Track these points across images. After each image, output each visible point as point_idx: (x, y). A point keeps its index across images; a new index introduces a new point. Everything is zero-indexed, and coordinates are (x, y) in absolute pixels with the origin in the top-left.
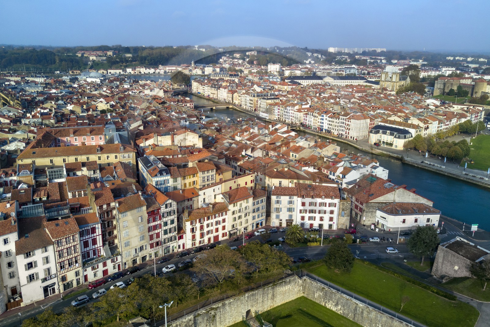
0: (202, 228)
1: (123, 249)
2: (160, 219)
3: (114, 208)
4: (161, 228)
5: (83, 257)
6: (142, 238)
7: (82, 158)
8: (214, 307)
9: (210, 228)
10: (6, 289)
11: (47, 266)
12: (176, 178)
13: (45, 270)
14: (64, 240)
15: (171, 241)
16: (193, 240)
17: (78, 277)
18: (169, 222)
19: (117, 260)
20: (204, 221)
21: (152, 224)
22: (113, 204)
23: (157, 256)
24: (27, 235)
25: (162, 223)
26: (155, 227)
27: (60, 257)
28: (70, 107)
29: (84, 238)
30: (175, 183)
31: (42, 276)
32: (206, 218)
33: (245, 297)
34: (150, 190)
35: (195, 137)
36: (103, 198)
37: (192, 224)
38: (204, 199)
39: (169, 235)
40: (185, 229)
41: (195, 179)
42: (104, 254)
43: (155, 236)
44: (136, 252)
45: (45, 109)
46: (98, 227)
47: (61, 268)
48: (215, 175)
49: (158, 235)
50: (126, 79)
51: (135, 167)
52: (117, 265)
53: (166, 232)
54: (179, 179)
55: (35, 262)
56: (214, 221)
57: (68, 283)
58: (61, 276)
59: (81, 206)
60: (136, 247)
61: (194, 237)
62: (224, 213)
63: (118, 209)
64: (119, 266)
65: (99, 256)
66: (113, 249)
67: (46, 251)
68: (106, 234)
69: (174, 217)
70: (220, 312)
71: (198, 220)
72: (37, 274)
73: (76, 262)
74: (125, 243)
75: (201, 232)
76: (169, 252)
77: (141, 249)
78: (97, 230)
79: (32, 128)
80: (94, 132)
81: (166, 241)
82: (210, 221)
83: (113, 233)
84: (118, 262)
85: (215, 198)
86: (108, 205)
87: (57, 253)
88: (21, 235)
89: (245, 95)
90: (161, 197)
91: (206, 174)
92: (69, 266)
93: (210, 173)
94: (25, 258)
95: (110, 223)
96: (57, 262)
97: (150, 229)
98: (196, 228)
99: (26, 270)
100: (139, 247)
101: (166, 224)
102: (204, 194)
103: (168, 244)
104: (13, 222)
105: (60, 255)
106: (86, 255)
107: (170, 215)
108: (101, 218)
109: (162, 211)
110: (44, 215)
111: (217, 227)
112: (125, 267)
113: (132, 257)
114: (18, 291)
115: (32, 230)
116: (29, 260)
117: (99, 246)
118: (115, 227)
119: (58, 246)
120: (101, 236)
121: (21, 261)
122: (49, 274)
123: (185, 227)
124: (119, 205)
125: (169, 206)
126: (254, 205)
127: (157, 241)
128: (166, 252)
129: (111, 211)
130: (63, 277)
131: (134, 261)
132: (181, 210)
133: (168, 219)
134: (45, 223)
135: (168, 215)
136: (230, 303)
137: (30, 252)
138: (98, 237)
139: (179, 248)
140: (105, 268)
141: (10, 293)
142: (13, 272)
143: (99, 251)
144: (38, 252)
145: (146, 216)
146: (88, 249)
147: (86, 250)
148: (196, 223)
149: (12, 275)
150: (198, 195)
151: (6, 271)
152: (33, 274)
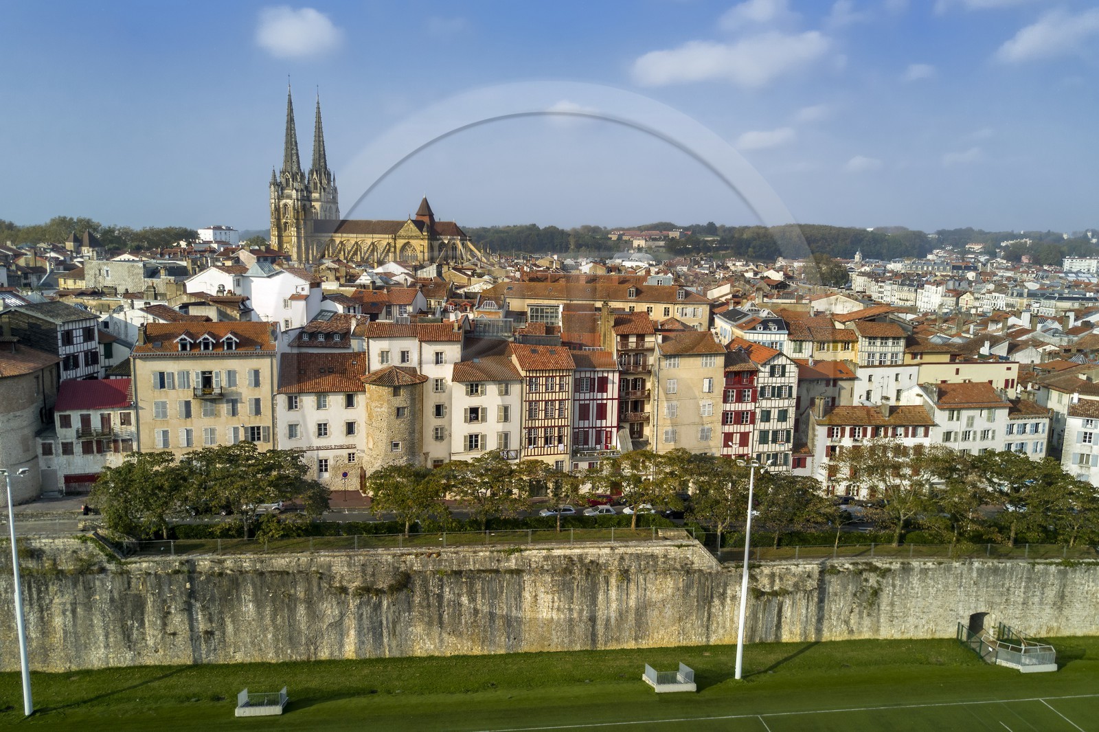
1: (660, 446)
2: (754, 400)
3: (652, 350)
4: (753, 422)
5: (575, 438)
6: (706, 435)
8: (879, 564)
10: (426, 458)
11: (504, 427)
12: (801, 342)
13: (500, 436)
14: (542, 381)
15: (775, 464)
16: (830, 479)
18: (774, 414)
20: (865, 435)
21: (733, 407)
22: (649, 340)
24: (476, 360)
25: (758, 411)
26: (740, 418)
27: (530, 416)
29: (582, 396)
30: (797, 355)
31: (492, 445)
32: (869, 430)
34: (736, 347)
36: (632, 325)
37: (830, 434)
38: (868, 393)
39: (770, 448)
40: (814, 445)
41: (848, 354)
42: (619, 446)
43: (737, 438)
46: (614, 378)
47: (530, 444)
48: (900, 356)
49: (744, 439)
53: (764, 437)
54: (808, 347)
55: (484, 410)
56: (890, 442)
58: (527, 459)
61: (833, 472)
62: (921, 431)
63: (661, 349)
65: (607, 447)
66: (639, 443)
67: (507, 393)
68: (627, 403)
69: (789, 404)
71: (848, 429)
72: (484, 437)
73: (560, 441)
74: (667, 433)
75: (854, 464)
78: (610, 386)
82: (880, 440)
83: (642, 410)
85: (898, 396)
86: (641, 337)
87: (526, 406)
88: (466, 354)
90: (761, 352)
91: (878, 348)
92: (546, 442)
93: (890, 347)
94: (467, 394)
95: (638, 384)
96: (524, 426)
97: (726, 418)
98: (842, 448)
99: (465, 421)
101: (766, 416)
102: (870, 380)
104: (456, 327)
105: (530, 411)
106: (581, 437)
107: (779, 396)
108: (621, 364)
109: (761, 380)
110: (511, 339)
116: (475, 401)
117: (609, 425)
118: (649, 394)
119: (530, 390)
120: (616, 402)
121: (460, 401)
122: (506, 446)
123: (813, 439)
124: (663, 342)
125: (778, 371)
126: (1011, 432)
127: (741, 453)
129: (645, 356)
133: (774, 405)
134: (512, 345)
135: (773, 395)
137: (477, 386)
138: (609, 402)
142: (442, 429)
143: (609, 437)
144: (492, 389)
145: (721, 382)
146: (586, 425)
147: (581, 425)
148: (843, 435)
149: (440, 435)
150: (854, 378)
151: (431, 422)
152: (477, 436)
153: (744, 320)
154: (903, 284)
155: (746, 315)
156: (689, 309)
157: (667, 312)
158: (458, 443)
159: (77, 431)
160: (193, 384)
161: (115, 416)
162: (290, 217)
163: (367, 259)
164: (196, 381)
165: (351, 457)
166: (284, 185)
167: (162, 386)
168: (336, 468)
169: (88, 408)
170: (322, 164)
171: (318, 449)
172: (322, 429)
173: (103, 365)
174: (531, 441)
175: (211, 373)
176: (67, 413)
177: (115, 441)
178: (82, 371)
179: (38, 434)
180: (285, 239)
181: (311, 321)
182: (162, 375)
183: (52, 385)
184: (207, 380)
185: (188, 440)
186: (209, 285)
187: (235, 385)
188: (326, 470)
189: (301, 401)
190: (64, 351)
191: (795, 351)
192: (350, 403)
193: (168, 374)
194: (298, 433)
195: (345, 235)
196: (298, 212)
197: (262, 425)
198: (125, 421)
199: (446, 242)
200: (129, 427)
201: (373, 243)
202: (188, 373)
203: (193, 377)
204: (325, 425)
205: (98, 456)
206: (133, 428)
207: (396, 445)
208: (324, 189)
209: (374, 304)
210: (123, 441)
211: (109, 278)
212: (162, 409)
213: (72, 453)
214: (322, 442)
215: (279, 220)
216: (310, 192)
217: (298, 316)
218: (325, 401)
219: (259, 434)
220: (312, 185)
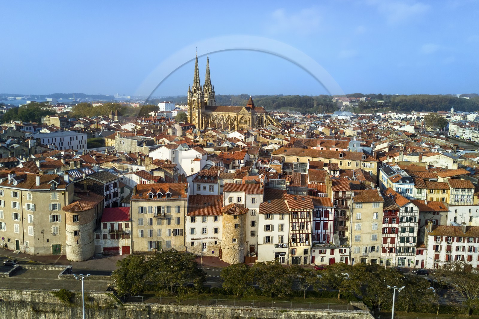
0: (449, 249)
1: (353, 243)
2: (398, 223)
3: (349, 198)
4: (397, 233)
5: (314, 238)
6: (375, 238)
7: (326, 161)
9: (460, 253)
10: (247, 244)
11: (281, 233)
12: (421, 189)
13: (279, 238)
14: (299, 213)
15: (408, 252)
16: (435, 260)
17: (306, 256)
18: (408, 229)
19: (345, 252)
20: (453, 241)
21: (387, 226)
22: (348, 194)
23: (389, 265)
24: (269, 201)
25: (399, 228)
26: (391, 231)
27: (293, 229)
28: (321, 129)
29: (317, 219)
30: (419, 195)
31: (276, 241)
32: (456, 238)
34: (388, 194)
35: (449, 161)
36: (340, 186)
37: (436, 239)
38: (455, 218)
39: (405, 245)
40: (427, 244)
41: (445, 195)
42: (334, 242)
43: (389, 240)
44: (366, 251)
45: (299, 128)
46: (332, 211)
47: (293, 241)
48: (472, 197)
49: (393, 241)
50: (375, 118)
51: (376, 178)
52: (345, 257)
53: (402, 240)
54: (425, 191)
55: (273, 226)
56: (467, 245)
57: (296, 258)
58: (291, 248)
59: (318, 191)
60: (367, 245)
61: (437, 257)
63: (354, 199)
64: (346, 259)
65: (328, 242)
66: (343, 240)
67: (283, 218)
68: (338, 222)
69: (415, 225)
71: (444, 238)
72: (272, 238)
73: (306, 240)
74: (356, 237)
75: (448, 254)
76: (403, 264)
77: (372, 249)
78: (330, 215)
79: (287, 138)
80: (339, 145)
81: (402, 250)
82: (461, 244)
83: (345, 225)
84: (346, 254)
85: (470, 221)
86: (344, 192)
87: (291, 224)
88: (265, 200)
90: (400, 201)
91: (460, 193)
92: (300, 241)
93: (466, 193)
94: (265, 219)
95: (343, 213)
96: (290, 233)
97: (384, 231)
98: (441, 246)
99: (264, 231)
100: (370, 246)
101: (403, 230)
102: (456, 212)
103: (404, 254)
104: (261, 185)
105: (293, 226)
106: (316, 237)
107: (410, 221)
108: (335, 205)
109: (401, 214)
110: (285, 190)
111: (470, 254)
112: (352, 264)
113: (362, 255)
114: (255, 250)
115: (274, 199)
116: (268, 222)
117: (329, 232)
118: (348, 218)
119: (293, 217)
120: (332, 222)
121: (262, 221)
122: (282, 242)
123: (427, 241)
124: (354, 195)
125: (409, 209)
127: (391, 246)
128: (400, 263)
129: (346, 201)
130: (293, 249)
131: (363, 260)
132: (423, 222)
133: (407, 225)
134: (285, 195)
135: (407, 221)
137: (269, 215)
138: (329, 222)
139: (417, 264)
140: (332, 256)
141: (249, 250)
142: (254, 231)
143: (329, 237)
144: (276, 217)
145: (382, 215)
146: (319, 232)
147: (316, 232)
148: (442, 240)
149: (253, 234)
150: (448, 211)
151: (250, 228)
152: (269, 237)
153: (394, 175)
155: (394, 173)
156: (368, 164)
157: (357, 165)
158: (261, 240)
159: (109, 230)
160: (153, 212)
161: (124, 224)
162: (195, 105)
163: (226, 123)
164: (154, 210)
165: (216, 242)
166: (194, 92)
167: (142, 212)
168: (209, 247)
169: (114, 221)
170: (209, 82)
171: (203, 239)
172: (204, 231)
173: (120, 196)
174: (293, 240)
175: (161, 207)
176: (106, 223)
177: (123, 234)
178: (112, 200)
179: (95, 230)
180: (193, 114)
181: (202, 170)
182: (142, 208)
183: (101, 208)
184: (159, 209)
185: (151, 234)
186: (162, 154)
187: (170, 212)
188: (206, 248)
189: (196, 219)
190: (106, 193)
191: (418, 193)
192: (216, 220)
193: (144, 207)
194: (195, 232)
195: (217, 112)
196: (199, 103)
197: (180, 229)
198: (127, 226)
199: (259, 116)
200: (128, 229)
201: (229, 116)
202: (152, 207)
203: (154, 209)
204: (206, 229)
205: (116, 240)
206: (130, 229)
207: (235, 240)
208: (210, 93)
209: (228, 159)
210: (126, 234)
211: (124, 145)
212: (141, 222)
213: (107, 239)
214: (204, 236)
215: (191, 106)
216: (204, 95)
217: (197, 167)
218: (206, 219)
219: (179, 232)
220: (204, 91)
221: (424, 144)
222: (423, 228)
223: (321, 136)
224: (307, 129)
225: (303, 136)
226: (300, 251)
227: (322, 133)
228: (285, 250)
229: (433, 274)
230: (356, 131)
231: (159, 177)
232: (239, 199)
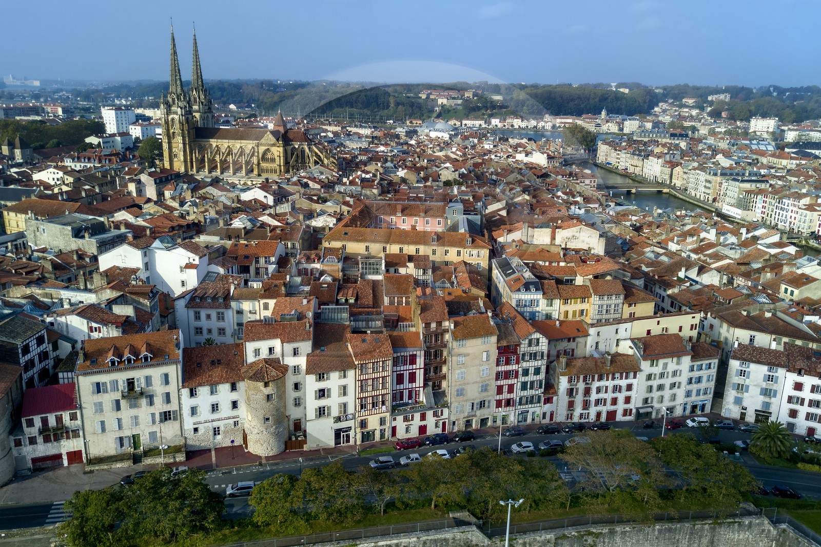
0: (587, 391)
1: (453, 399)
2: (518, 363)
3: (447, 331)
4: (517, 377)
5: (394, 398)
6: (485, 388)
7: (410, 249)
8: (594, 531)
9: (602, 395)
10: (289, 420)
11: (343, 399)
12: (552, 299)
13: (340, 405)
14: (370, 366)
15: (531, 402)
16: (569, 410)
17: (383, 427)
18: (532, 371)
19: (442, 415)
20: (593, 380)
21: (500, 369)
22: (446, 324)
23: (506, 423)
24: (323, 348)
25: (520, 370)
26: (507, 375)
27: (362, 390)
28: (401, 173)
29: (398, 369)
30: (549, 308)
31: (335, 412)
32: (596, 376)
33: (654, 530)
34: (506, 313)
35: (593, 235)
36: (433, 312)
37: (570, 381)
38: (597, 343)
39: (529, 393)
40: (558, 389)
41: (584, 306)
42: (424, 401)
43: (505, 389)
44: (472, 409)
45: (367, 173)
46: (421, 354)
47: (362, 408)
48: (621, 306)
49: (511, 389)
50: (489, 135)
51: (487, 273)
52: (441, 422)
53: (524, 386)
54: (557, 302)
55: (329, 390)
56: (610, 384)
57: (368, 433)
58: (360, 418)
59: (400, 319)
60: (474, 400)
61: (571, 405)
62: (632, 374)
63: (453, 333)
64: (444, 424)
65: (416, 401)
66: (438, 396)
67: (345, 377)
68: (430, 369)
69: (542, 364)
70: (604, 543)
71: (582, 377)
72: (329, 408)
74: (458, 391)
75: (585, 399)
76: (525, 420)
77: (482, 404)
78: (418, 360)
79: (348, 199)
80: (431, 212)
81: (524, 400)
82: (603, 383)
83: (441, 371)
84: (443, 417)
85: (617, 345)
86: (439, 324)
87: (358, 384)
88: (316, 345)
89: (697, 171)
90: (523, 326)
91: (606, 301)
92: (373, 406)
93: (614, 301)
94: (316, 381)
95: (438, 353)
96: (357, 397)
97: (498, 376)
98: (577, 389)
99: (316, 399)
100: (478, 401)
101: (526, 372)
102: (598, 335)
103: (527, 406)
104: (308, 325)
105: (362, 386)
106: (398, 396)
107: (535, 359)
108: (425, 343)
109: (522, 349)
110: (348, 323)
111: (615, 395)
112: (453, 429)
113: (466, 414)
114: (303, 427)
115: (330, 342)
116: (322, 385)
117: (417, 386)
118: (445, 360)
119: (361, 373)
120: (422, 370)
121: (311, 384)
122: (345, 412)
123: (558, 384)
124: (454, 327)
125: (535, 342)
126: (692, 370)
127: (509, 397)
128: (520, 419)
129: (442, 334)
130: (362, 421)
131: (468, 423)
132: (554, 353)
133: (531, 365)
134: (349, 335)
135: (530, 359)
136: (624, 533)
137: (323, 374)
138: (418, 371)
139: (544, 417)
140: (423, 423)
141: (292, 428)
142: (299, 399)
143: (417, 394)
144: (334, 376)
145: (494, 353)
146: (402, 388)
147: (398, 388)
148: (578, 381)
149: (298, 403)
150: (587, 335)
151: (291, 394)
152: (324, 407)
153: (513, 276)
154: (634, 154)
155: (514, 272)
156: (475, 252)
158: (311, 413)
159: (39, 430)
160: (121, 388)
161: (66, 416)
162: (176, 128)
163: (237, 160)
164: (122, 386)
165: (236, 424)
166: (171, 103)
167: (99, 391)
168: (226, 432)
169: (46, 413)
170: (200, 83)
171: (213, 421)
172: (215, 408)
173: (52, 357)
174: (363, 406)
175: (133, 379)
176: (31, 417)
177: (67, 432)
178: (38, 367)
179: (11, 432)
180: (174, 145)
181: (201, 283)
182: (98, 384)
183: (17, 389)
184: (131, 383)
185: (119, 425)
186: (123, 258)
187: (151, 385)
188: (219, 434)
189: (199, 391)
190: (23, 360)
191: (547, 306)
192: (234, 388)
193: (103, 383)
194: (198, 411)
195: (219, 140)
196: (183, 125)
197: (172, 409)
198: (73, 417)
199: (297, 147)
200: (76, 422)
201: (241, 147)
202: (117, 381)
203: (120, 383)
204: (217, 404)
205: (55, 443)
206: (79, 422)
207: (268, 419)
208: (202, 103)
209: (246, 257)
210: (72, 431)
211: (46, 234)
212: (99, 408)
213: (36, 443)
214: (216, 416)
215: (168, 130)
216: (190, 107)
217: (192, 279)
218: (216, 389)
219: (170, 415)
220: (192, 99)
221: (559, 193)
222: (553, 364)
223: (403, 187)
224: (380, 174)
225: (374, 190)
226: (373, 423)
227: (404, 180)
228: (351, 423)
229: (565, 431)
230: (457, 173)
231: (123, 316)
232: (271, 350)
